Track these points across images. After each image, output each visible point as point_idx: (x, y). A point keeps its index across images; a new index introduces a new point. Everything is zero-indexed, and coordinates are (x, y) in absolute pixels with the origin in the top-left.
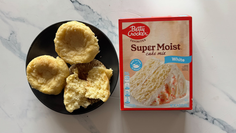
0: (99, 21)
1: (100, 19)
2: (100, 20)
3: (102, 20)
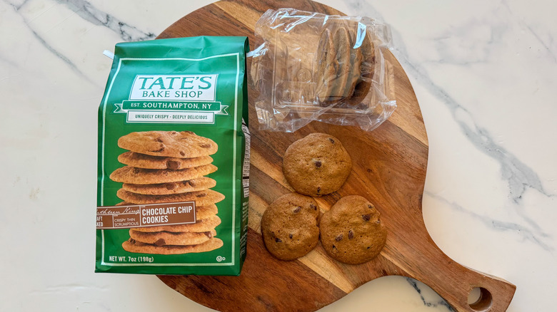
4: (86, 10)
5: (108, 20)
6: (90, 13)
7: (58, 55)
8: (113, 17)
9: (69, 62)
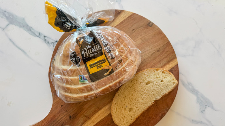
4: (31, 30)
5: (39, 35)
6: (32, 32)
7: (19, 48)
8: (42, 34)
9: (23, 51)
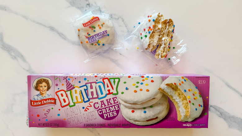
0: (86, 6)
1: (87, 4)
2: (88, 6)
3: (89, 6)
